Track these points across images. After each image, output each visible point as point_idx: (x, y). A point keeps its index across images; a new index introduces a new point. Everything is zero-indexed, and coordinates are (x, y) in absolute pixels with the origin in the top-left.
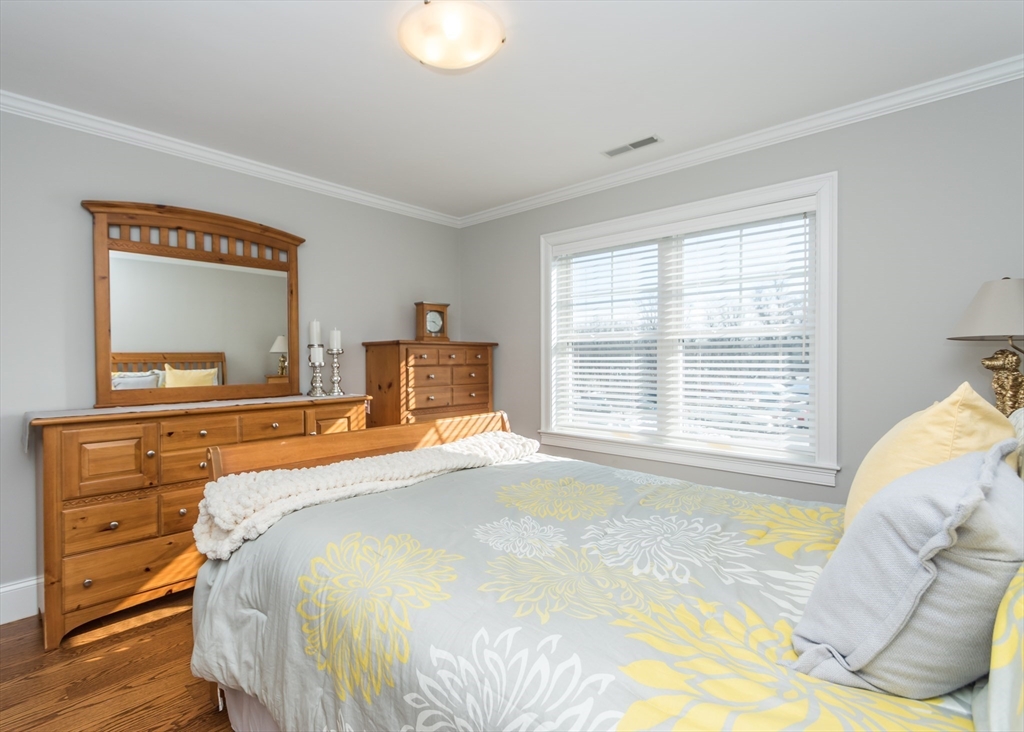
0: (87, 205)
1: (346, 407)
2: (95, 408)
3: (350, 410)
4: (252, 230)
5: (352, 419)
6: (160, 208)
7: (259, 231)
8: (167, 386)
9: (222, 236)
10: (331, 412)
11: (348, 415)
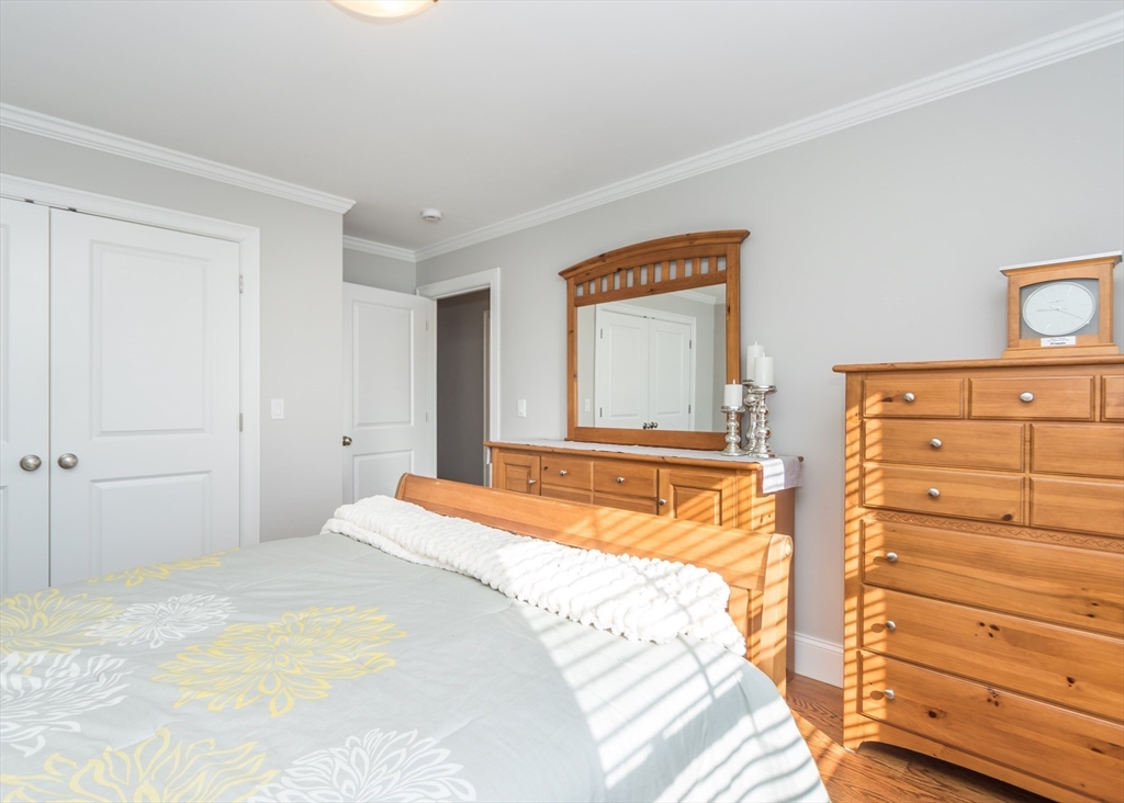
0: (561, 274)
1: (716, 475)
2: (566, 440)
3: (721, 480)
4: (681, 245)
5: (725, 493)
6: (602, 257)
7: (687, 244)
8: (596, 426)
9: (655, 264)
10: (700, 479)
11: (718, 487)
